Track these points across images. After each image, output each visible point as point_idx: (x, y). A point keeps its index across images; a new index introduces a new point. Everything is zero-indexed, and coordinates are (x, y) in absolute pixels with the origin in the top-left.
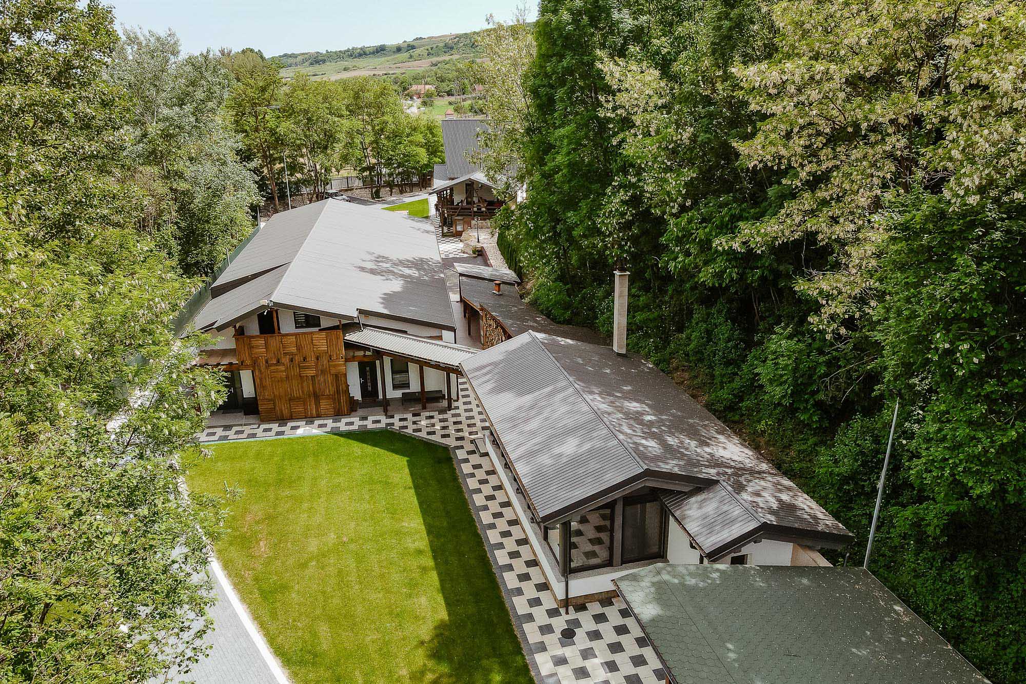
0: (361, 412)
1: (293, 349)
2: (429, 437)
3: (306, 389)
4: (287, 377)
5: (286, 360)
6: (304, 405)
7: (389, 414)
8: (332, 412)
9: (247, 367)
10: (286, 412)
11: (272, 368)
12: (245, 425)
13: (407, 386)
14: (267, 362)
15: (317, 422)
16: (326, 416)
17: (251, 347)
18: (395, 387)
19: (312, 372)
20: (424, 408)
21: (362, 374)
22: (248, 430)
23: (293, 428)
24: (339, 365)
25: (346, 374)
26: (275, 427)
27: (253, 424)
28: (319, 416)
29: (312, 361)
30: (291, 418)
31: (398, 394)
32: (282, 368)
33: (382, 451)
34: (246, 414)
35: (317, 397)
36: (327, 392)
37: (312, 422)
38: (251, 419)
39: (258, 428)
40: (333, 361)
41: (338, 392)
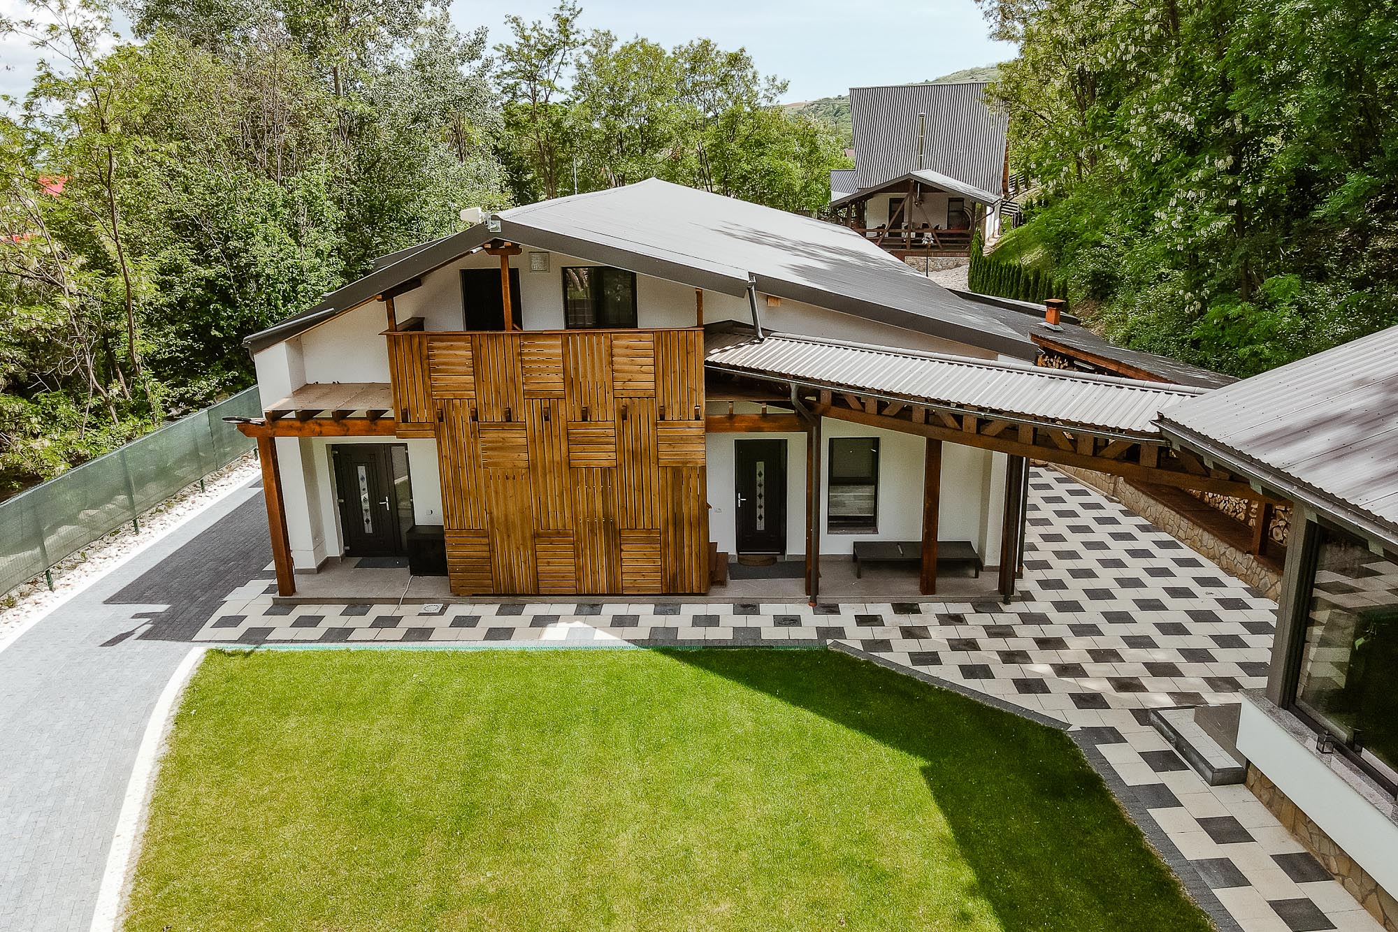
0: (739, 589)
1: (554, 381)
2: (975, 684)
3: (582, 507)
4: (531, 467)
5: (527, 414)
6: (577, 556)
7: (824, 598)
8: (653, 582)
9: (419, 429)
10: (522, 576)
11: (491, 435)
12: (406, 601)
13: (869, 522)
14: (475, 418)
15: (611, 609)
16: (639, 595)
17: (430, 369)
18: (839, 523)
19: (603, 457)
20: (928, 589)
21: (744, 483)
22: (411, 616)
23: (539, 622)
24: (684, 440)
25: (703, 469)
26: (488, 613)
27: (431, 601)
28: (616, 592)
29: (605, 423)
30: (537, 593)
32: (518, 438)
33: (827, 726)
34: (415, 572)
35: (614, 534)
36: (644, 521)
37: (595, 609)
38: (429, 586)
39: (442, 612)
40: (671, 425)
41: (677, 521)
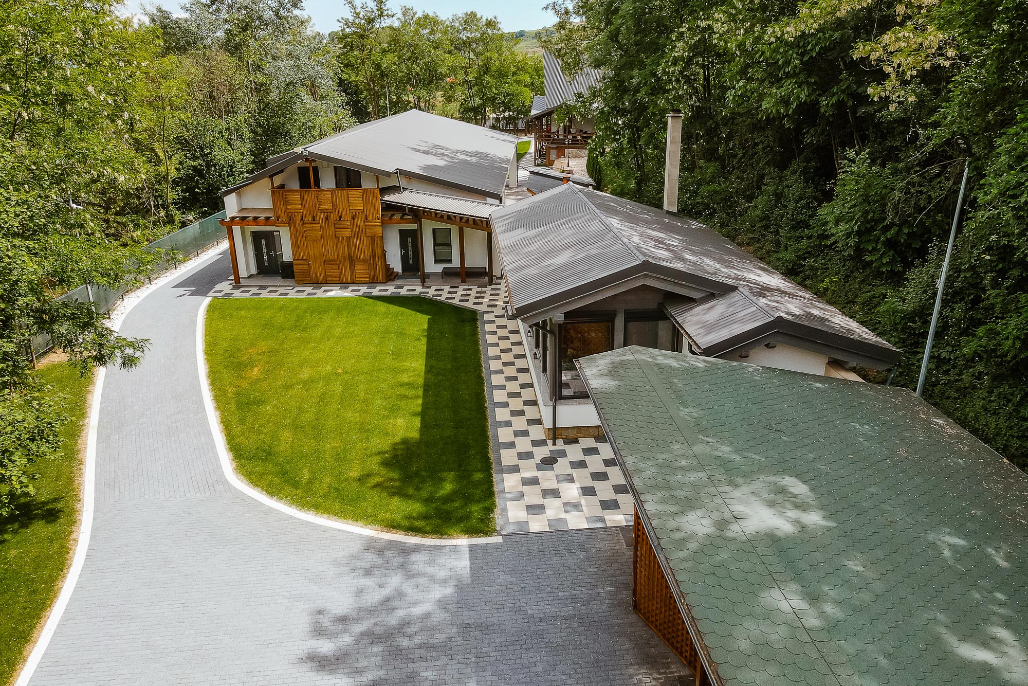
0: (398, 282)
1: (329, 207)
2: (461, 303)
3: (341, 251)
4: (322, 237)
5: (321, 218)
6: (339, 269)
7: (426, 285)
8: (366, 278)
9: (283, 223)
10: (321, 277)
11: (307, 226)
12: (280, 286)
13: (450, 261)
14: (302, 219)
15: (351, 288)
16: (362, 283)
17: (286, 202)
18: (437, 261)
19: (347, 233)
20: (463, 281)
21: (403, 245)
22: (281, 290)
23: (325, 291)
24: (375, 227)
25: (382, 237)
26: (309, 289)
27: (289, 286)
28: (353, 282)
29: (347, 219)
30: (326, 283)
31: (439, 268)
32: (317, 226)
33: (407, 310)
34: (283, 278)
35: (352, 261)
36: (362, 256)
37: (346, 288)
38: (287, 282)
39: (292, 289)
40: (370, 221)
41: (374, 256)
